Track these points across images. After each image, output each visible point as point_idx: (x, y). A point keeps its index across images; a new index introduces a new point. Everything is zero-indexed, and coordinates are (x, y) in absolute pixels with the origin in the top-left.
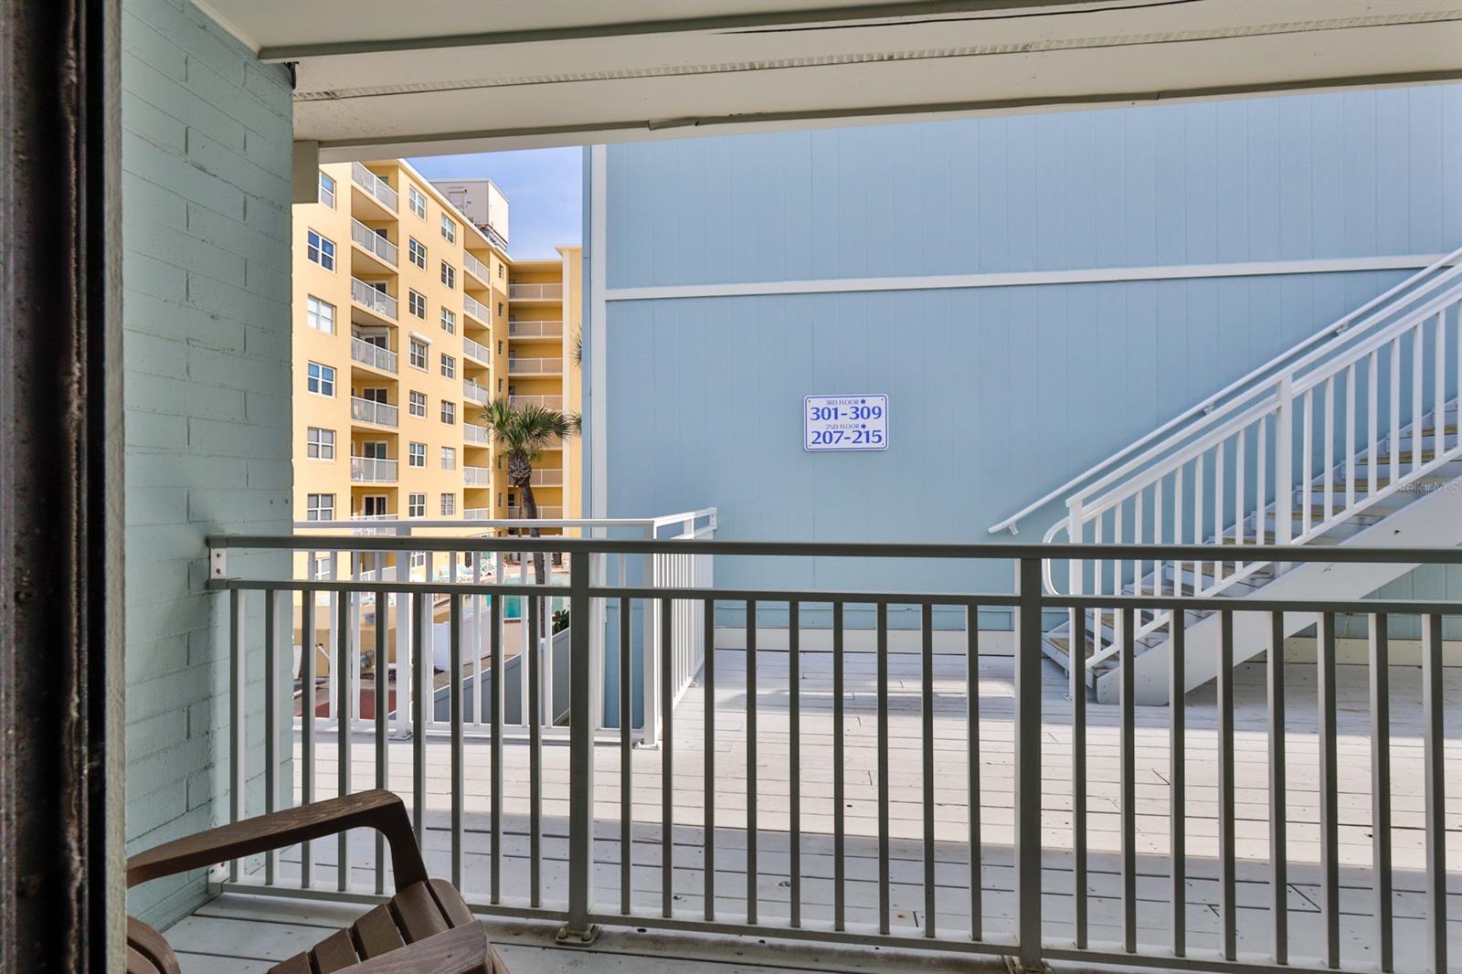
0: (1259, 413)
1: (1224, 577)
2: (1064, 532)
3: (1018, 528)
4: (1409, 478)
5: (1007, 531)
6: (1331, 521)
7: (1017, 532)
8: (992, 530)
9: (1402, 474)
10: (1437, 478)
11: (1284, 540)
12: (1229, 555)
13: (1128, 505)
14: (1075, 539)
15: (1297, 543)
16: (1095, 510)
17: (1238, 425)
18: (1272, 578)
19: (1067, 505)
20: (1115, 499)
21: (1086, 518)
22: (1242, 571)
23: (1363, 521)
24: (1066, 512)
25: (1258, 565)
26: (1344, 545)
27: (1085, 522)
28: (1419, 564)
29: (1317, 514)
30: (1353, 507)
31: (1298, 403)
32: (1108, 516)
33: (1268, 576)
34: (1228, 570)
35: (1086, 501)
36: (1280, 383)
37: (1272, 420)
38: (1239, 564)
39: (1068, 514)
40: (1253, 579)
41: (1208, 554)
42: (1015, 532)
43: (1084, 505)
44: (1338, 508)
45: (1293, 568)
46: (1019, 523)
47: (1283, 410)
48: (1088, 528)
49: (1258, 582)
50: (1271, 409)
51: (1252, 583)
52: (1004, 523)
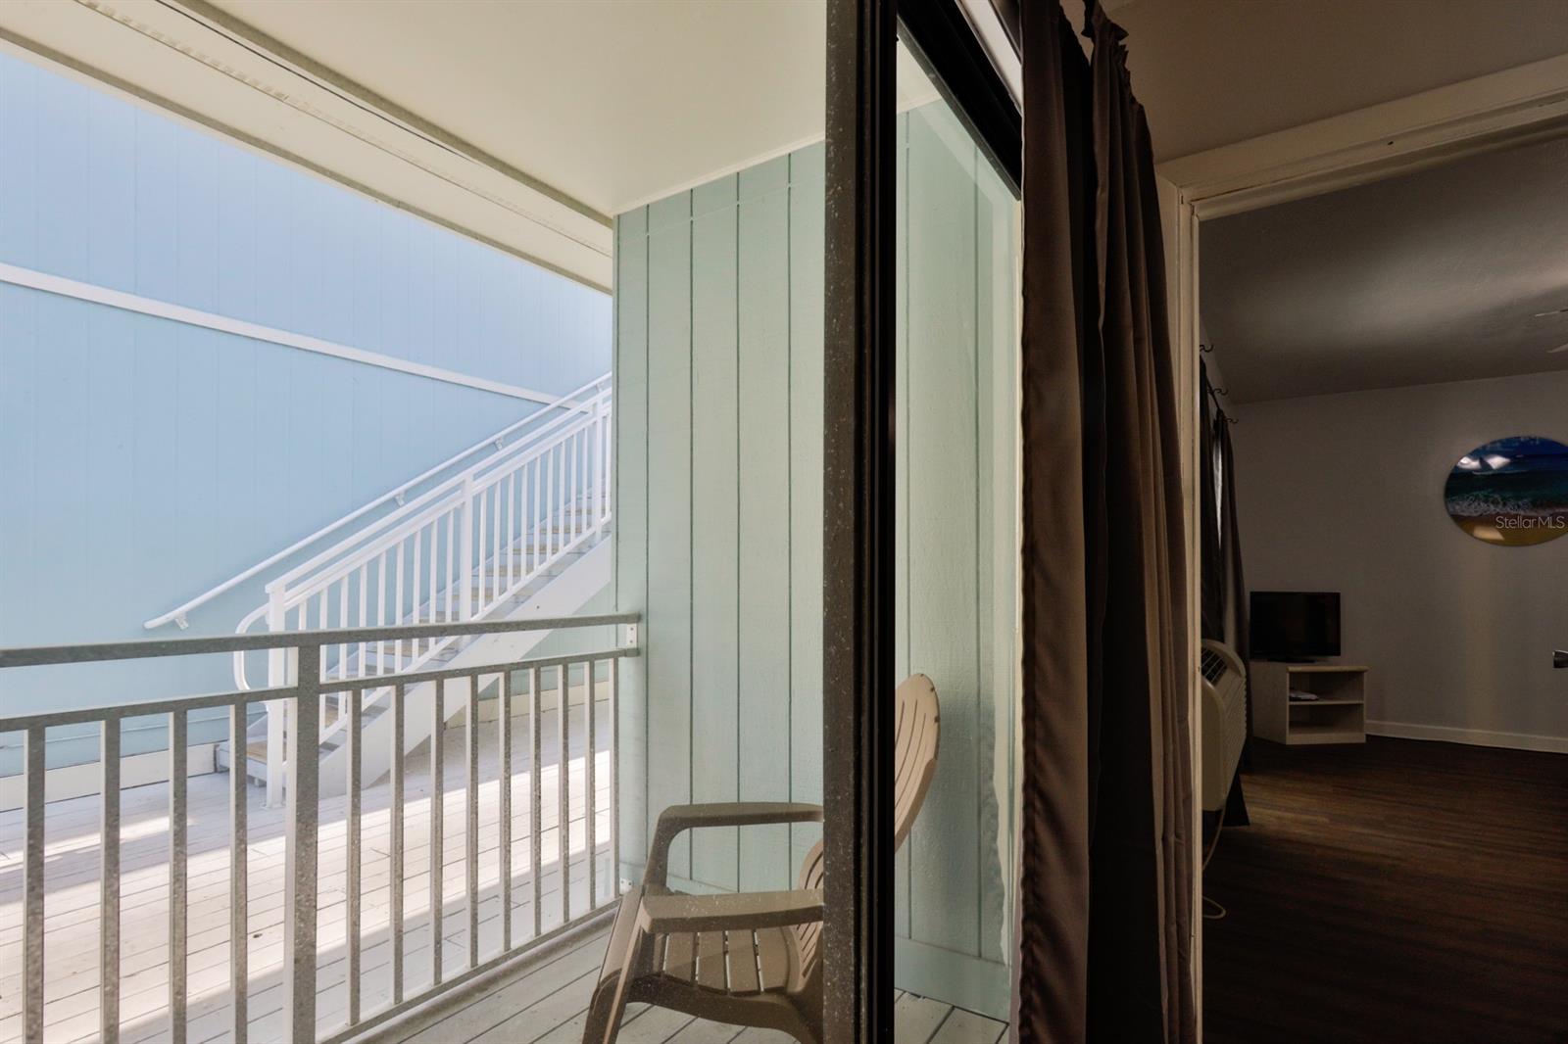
0: (447, 506)
1: (419, 656)
2: (262, 621)
3: (187, 620)
4: (545, 565)
5: (173, 625)
6: (499, 600)
7: (187, 625)
8: (150, 624)
9: (541, 563)
10: (563, 564)
11: (466, 618)
12: (424, 633)
13: (334, 589)
14: (276, 626)
15: (476, 619)
16: (299, 596)
17: (431, 517)
18: (457, 652)
19: (267, 592)
20: (320, 583)
21: (289, 605)
22: (436, 646)
23: (518, 600)
24: (266, 599)
25: (448, 640)
26: (508, 618)
27: (288, 609)
28: (551, 630)
29: (489, 597)
30: (513, 589)
31: (477, 499)
32: (313, 603)
33: (453, 650)
34: (424, 648)
35: (290, 586)
36: (464, 482)
37: (458, 512)
38: (432, 640)
39: (267, 601)
40: (442, 655)
41: (406, 634)
42: (184, 625)
43: (287, 590)
44: (503, 590)
45: (472, 641)
46: (190, 615)
47: (466, 505)
48: (291, 615)
49: (447, 657)
50: (457, 504)
51: (442, 658)
52: (167, 615)
